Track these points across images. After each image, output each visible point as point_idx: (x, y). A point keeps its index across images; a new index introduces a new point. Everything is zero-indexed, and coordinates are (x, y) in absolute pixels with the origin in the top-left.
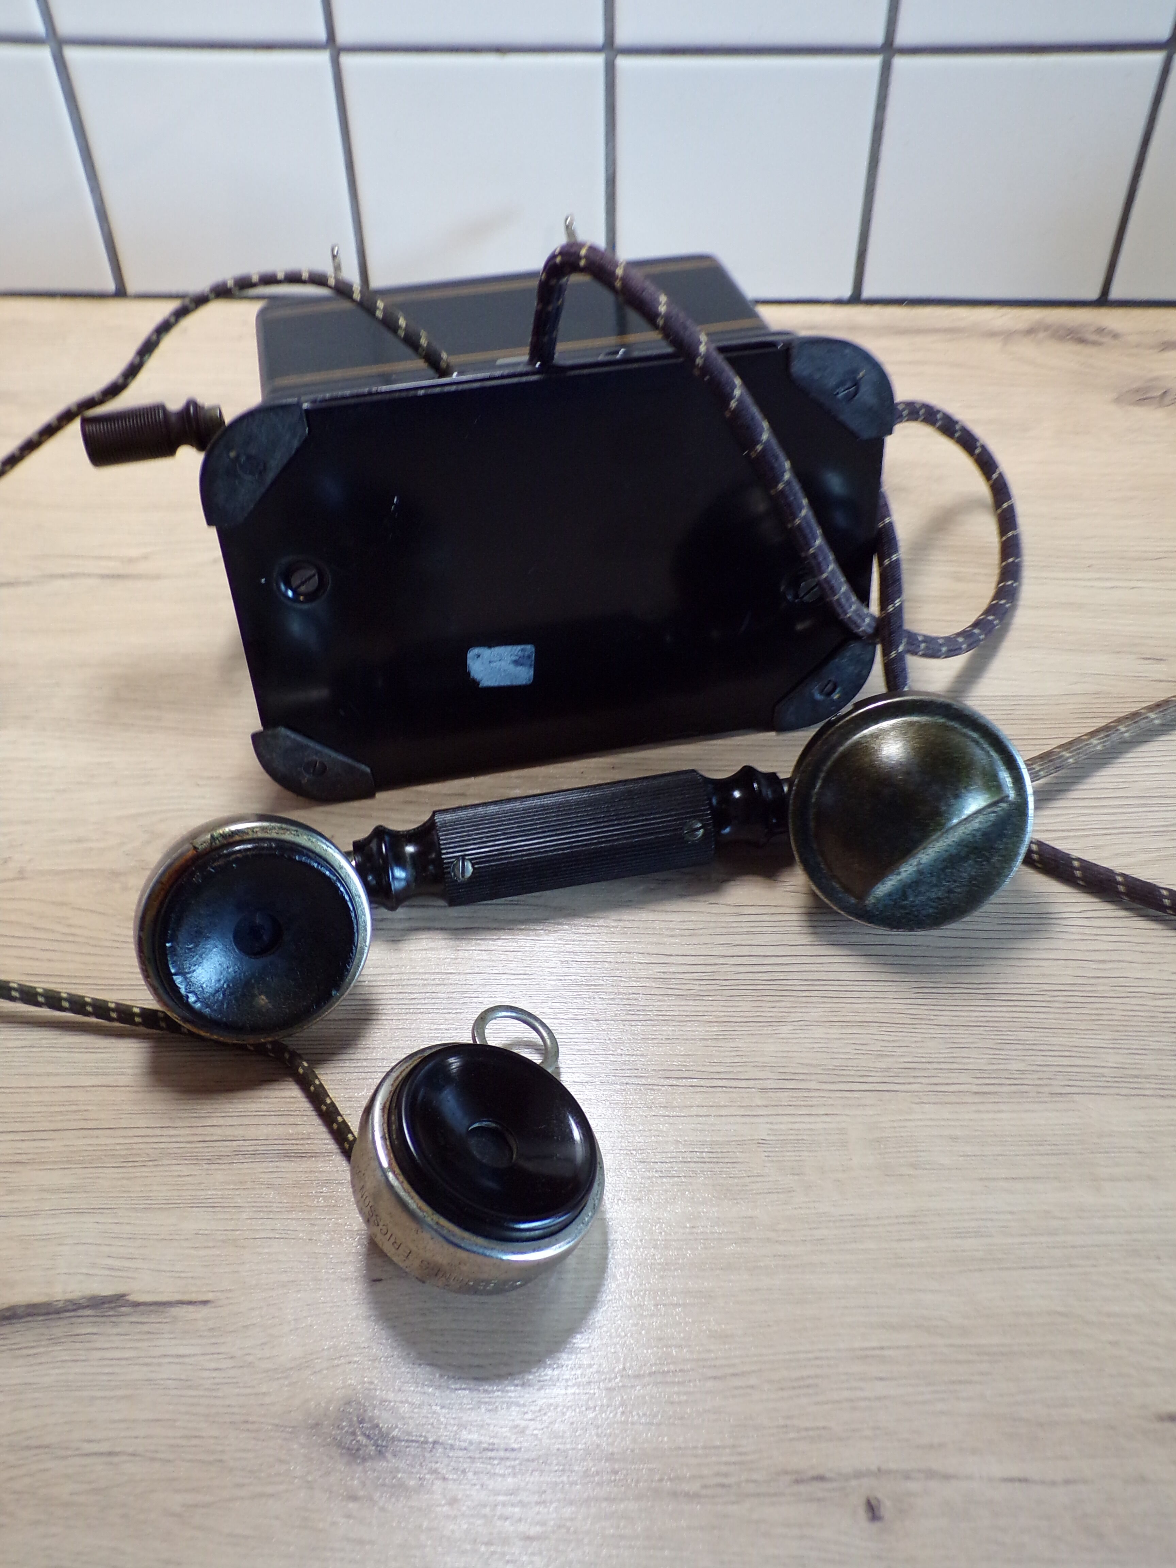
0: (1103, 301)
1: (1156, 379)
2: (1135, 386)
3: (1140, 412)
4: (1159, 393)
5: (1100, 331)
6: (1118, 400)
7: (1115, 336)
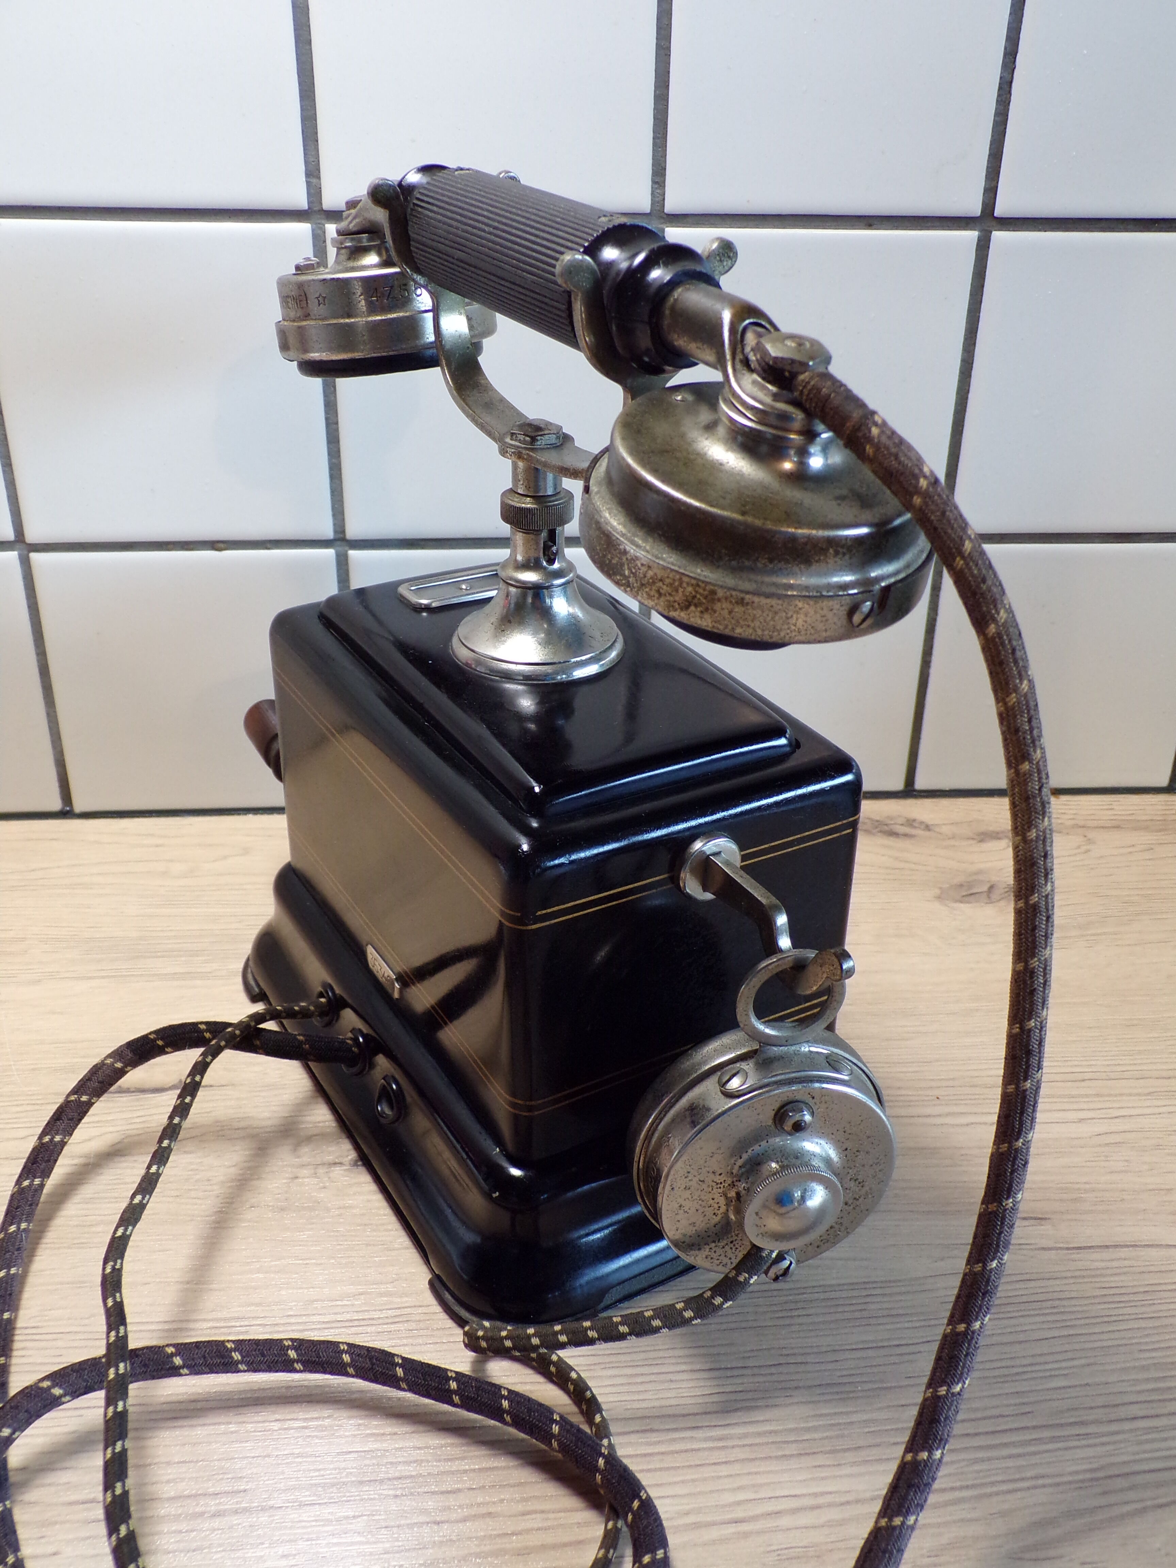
0: (909, 791)
1: (979, 872)
2: (957, 880)
3: (967, 909)
4: (985, 888)
5: (911, 822)
6: (939, 898)
7: (928, 828)
